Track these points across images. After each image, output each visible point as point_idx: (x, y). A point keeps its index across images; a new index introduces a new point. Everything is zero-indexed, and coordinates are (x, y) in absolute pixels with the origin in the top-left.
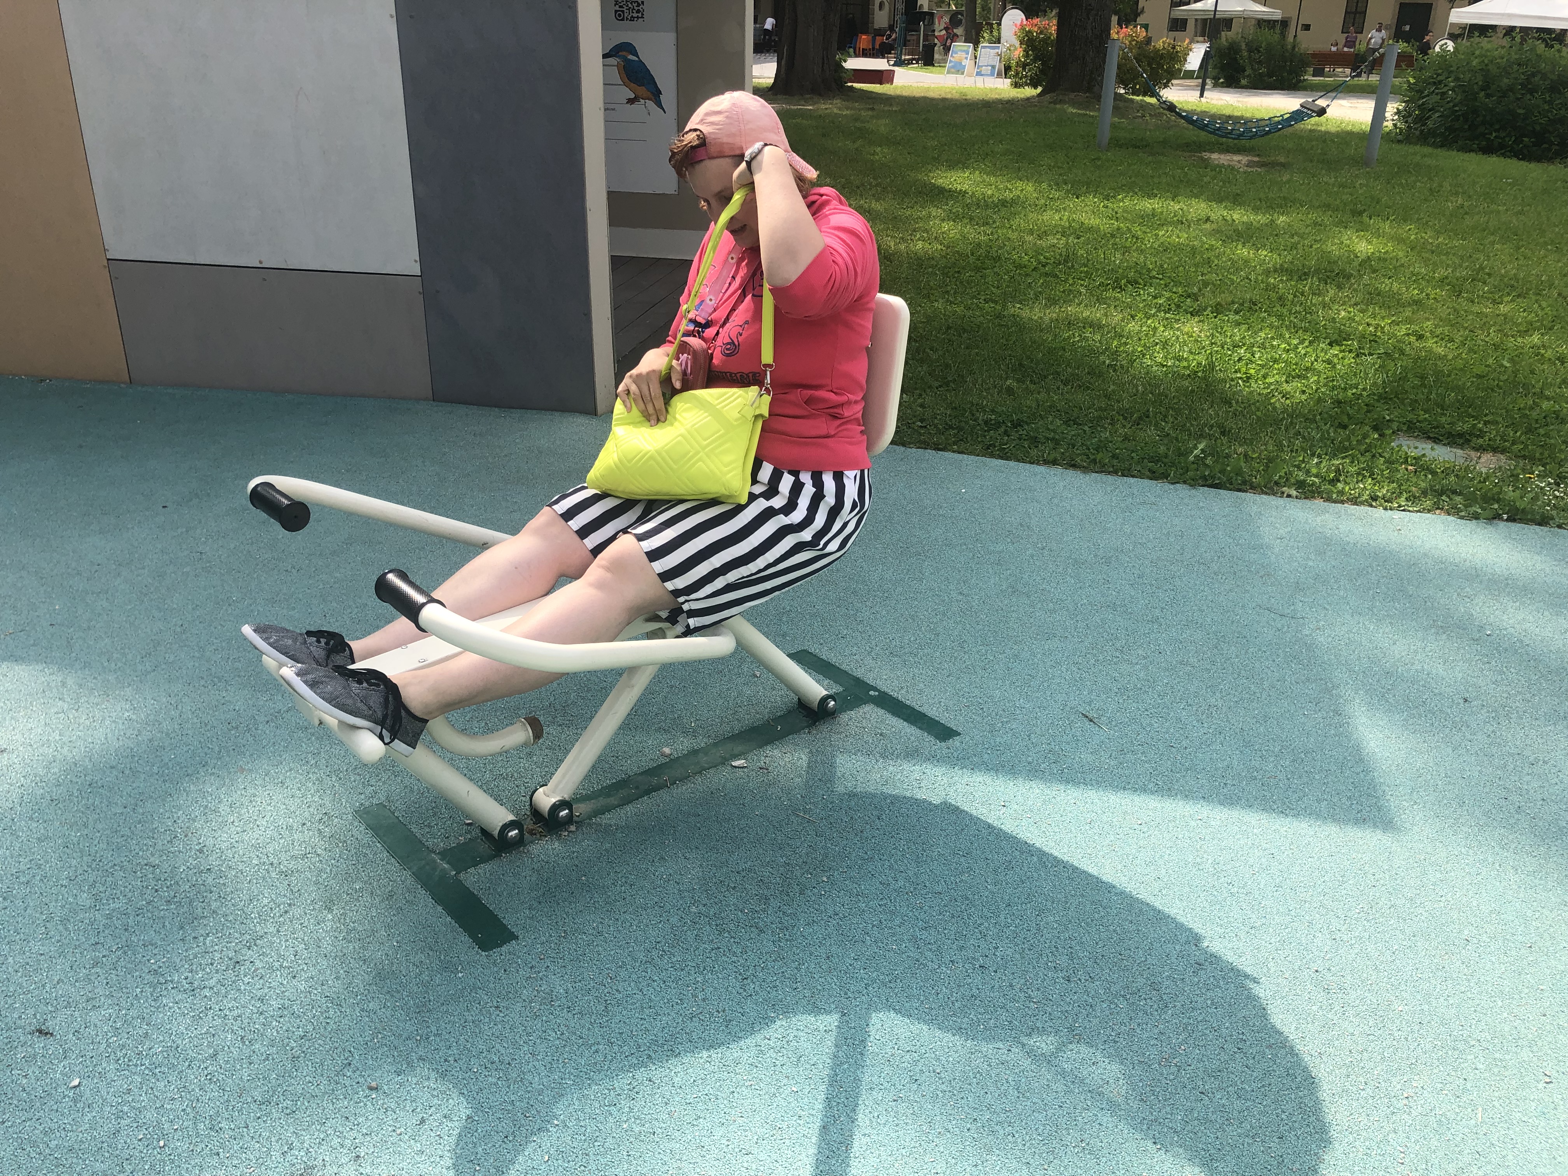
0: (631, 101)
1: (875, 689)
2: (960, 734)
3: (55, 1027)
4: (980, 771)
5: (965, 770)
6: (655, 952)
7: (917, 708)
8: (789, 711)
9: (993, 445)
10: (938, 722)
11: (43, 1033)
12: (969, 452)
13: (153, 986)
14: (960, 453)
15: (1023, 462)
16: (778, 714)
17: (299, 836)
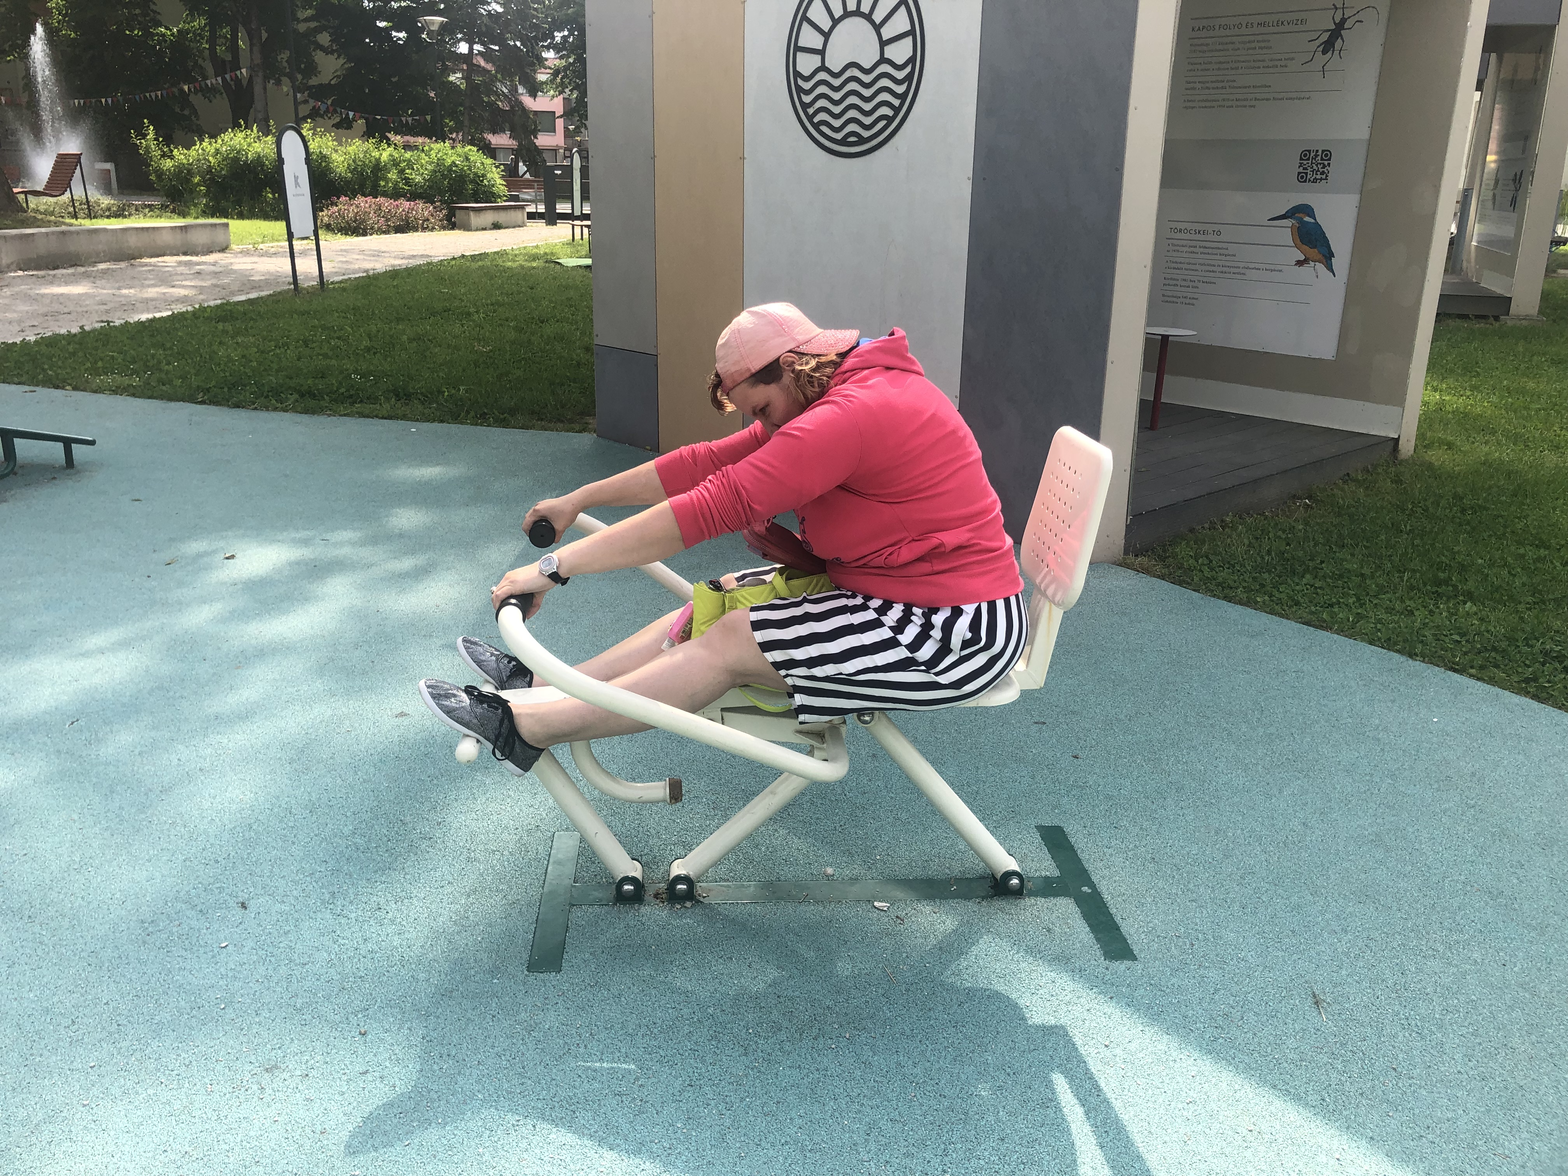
0: (1300, 263)
1: (1092, 885)
2: (1136, 959)
3: (252, 905)
4: (1118, 1003)
5: (1102, 996)
6: (643, 1030)
7: (1118, 919)
8: (982, 878)
9: (1535, 680)
10: (1125, 940)
11: (244, 906)
12: (1492, 681)
13: (323, 902)
14: (1478, 679)
15: (1560, 708)
16: (968, 876)
17: (505, 836)
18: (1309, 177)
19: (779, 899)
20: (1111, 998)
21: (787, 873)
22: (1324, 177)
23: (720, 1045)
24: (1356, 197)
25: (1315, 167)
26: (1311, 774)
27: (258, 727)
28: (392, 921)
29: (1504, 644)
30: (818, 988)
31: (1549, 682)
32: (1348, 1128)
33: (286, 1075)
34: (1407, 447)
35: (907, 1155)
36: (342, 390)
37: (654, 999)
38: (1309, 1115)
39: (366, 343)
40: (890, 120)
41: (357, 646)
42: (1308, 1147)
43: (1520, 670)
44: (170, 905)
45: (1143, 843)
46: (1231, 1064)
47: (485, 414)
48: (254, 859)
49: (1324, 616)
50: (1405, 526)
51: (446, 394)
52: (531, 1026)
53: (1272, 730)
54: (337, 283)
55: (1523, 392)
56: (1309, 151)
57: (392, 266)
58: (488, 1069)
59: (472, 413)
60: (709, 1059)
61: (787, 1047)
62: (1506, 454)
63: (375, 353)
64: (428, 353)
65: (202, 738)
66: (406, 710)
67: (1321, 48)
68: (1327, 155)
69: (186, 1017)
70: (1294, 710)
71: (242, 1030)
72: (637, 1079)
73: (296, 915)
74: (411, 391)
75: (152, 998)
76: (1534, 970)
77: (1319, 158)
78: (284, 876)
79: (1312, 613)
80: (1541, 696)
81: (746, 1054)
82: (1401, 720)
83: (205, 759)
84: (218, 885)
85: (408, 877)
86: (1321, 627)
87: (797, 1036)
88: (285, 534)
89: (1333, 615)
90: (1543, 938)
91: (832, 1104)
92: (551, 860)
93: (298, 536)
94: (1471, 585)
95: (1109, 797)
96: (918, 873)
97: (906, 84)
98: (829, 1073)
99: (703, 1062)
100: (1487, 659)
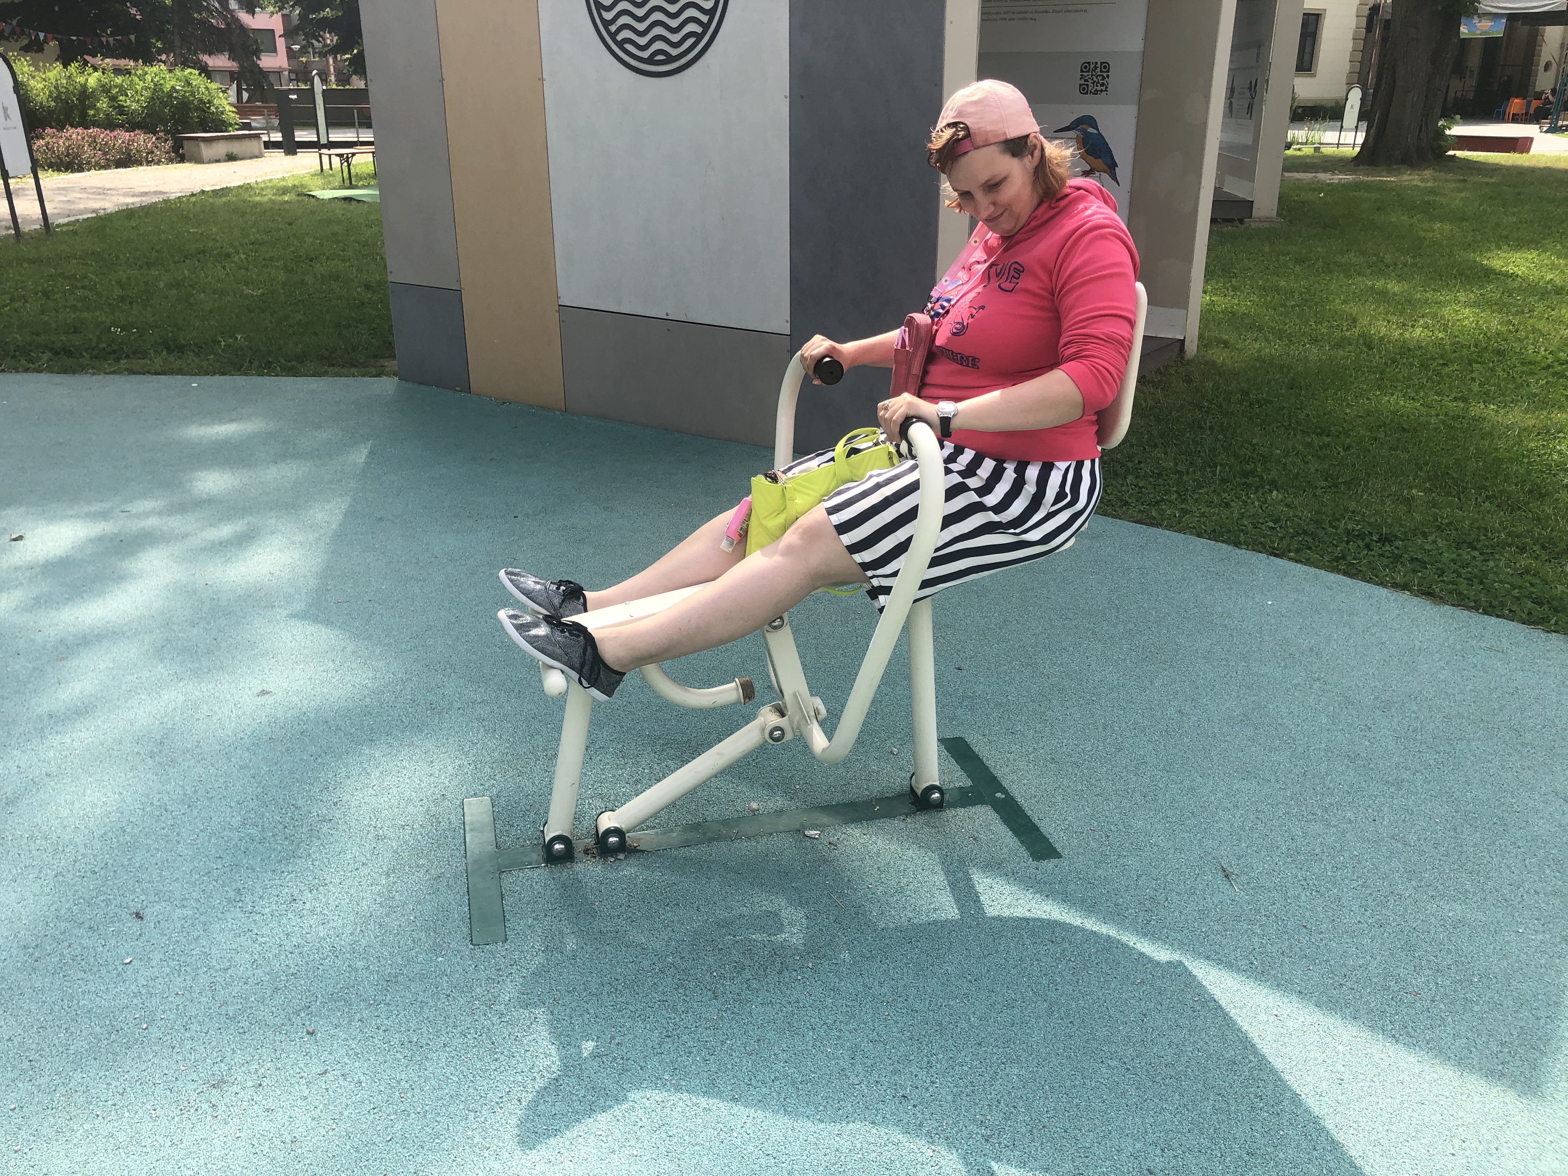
1: (1004, 791)
2: (1061, 857)
3: (148, 913)
4: (1054, 900)
5: (1038, 895)
6: (607, 988)
7: (1035, 820)
8: (900, 795)
9: (1344, 558)
10: (1047, 840)
11: (138, 916)
12: (1308, 562)
13: (229, 901)
14: (1297, 562)
15: (1368, 582)
16: (887, 795)
17: (410, 808)
18: (1090, 88)
19: (711, 840)
20: (1047, 896)
21: (713, 813)
22: (1104, 88)
23: (687, 992)
24: (1135, 108)
25: (1095, 79)
26: (1175, 664)
27: (104, 722)
28: (312, 912)
29: (1312, 528)
30: (771, 922)
31: (1355, 559)
32: (1278, 986)
33: (235, 1089)
34: (1192, 348)
35: (895, 1072)
36: (103, 345)
37: (610, 956)
38: (1243, 979)
39: (117, 292)
40: (699, 37)
41: (193, 624)
42: (1248, 1008)
43: (1329, 550)
44: (52, 925)
45: (1042, 745)
46: (1166, 943)
47: (271, 363)
48: (137, 865)
49: (1154, 514)
50: (1206, 424)
51: (223, 343)
52: (490, 1000)
53: (1131, 626)
54: (64, 225)
55: (1277, 290)
56: (1089, 63)
57: (124, 204)
58: (455, 1050)
59: (256, 363)
60: (681, 1008)
61: (754, 984)
62: (1275, 349)
63: (131, 303)
64: (192, 300)
65: (39, 740)
66: (266, 687)
68: (1106, 67)
69: (106, 1042)
70: (1146, 605)
71: (173, 1048)
72: (613, 1038)
73: (202, 918)
74: (183, 342)
75: (60, 1027)
76: (1400, 822)
77: (1099, 70)
78: (177, 879)
79: (1140, 511)
80: (1351, 572)
81: (716, 998)
82: (1240, 606)
83: (49, 763)
84: (102, 898)
85: (316, 863)
86: (1152, 525)
87: (761, 972)
88: (76, 508)
89: (1162, 512)
90: (1401, 792)
91: (811, 1033)
92: (467, 828)
93: (93, 509)
94: (1274, 474)
95: (999, 705)
96: (838, 798)
98: (801, 1004)
99: (675, 1010)
100: (1300, 542)
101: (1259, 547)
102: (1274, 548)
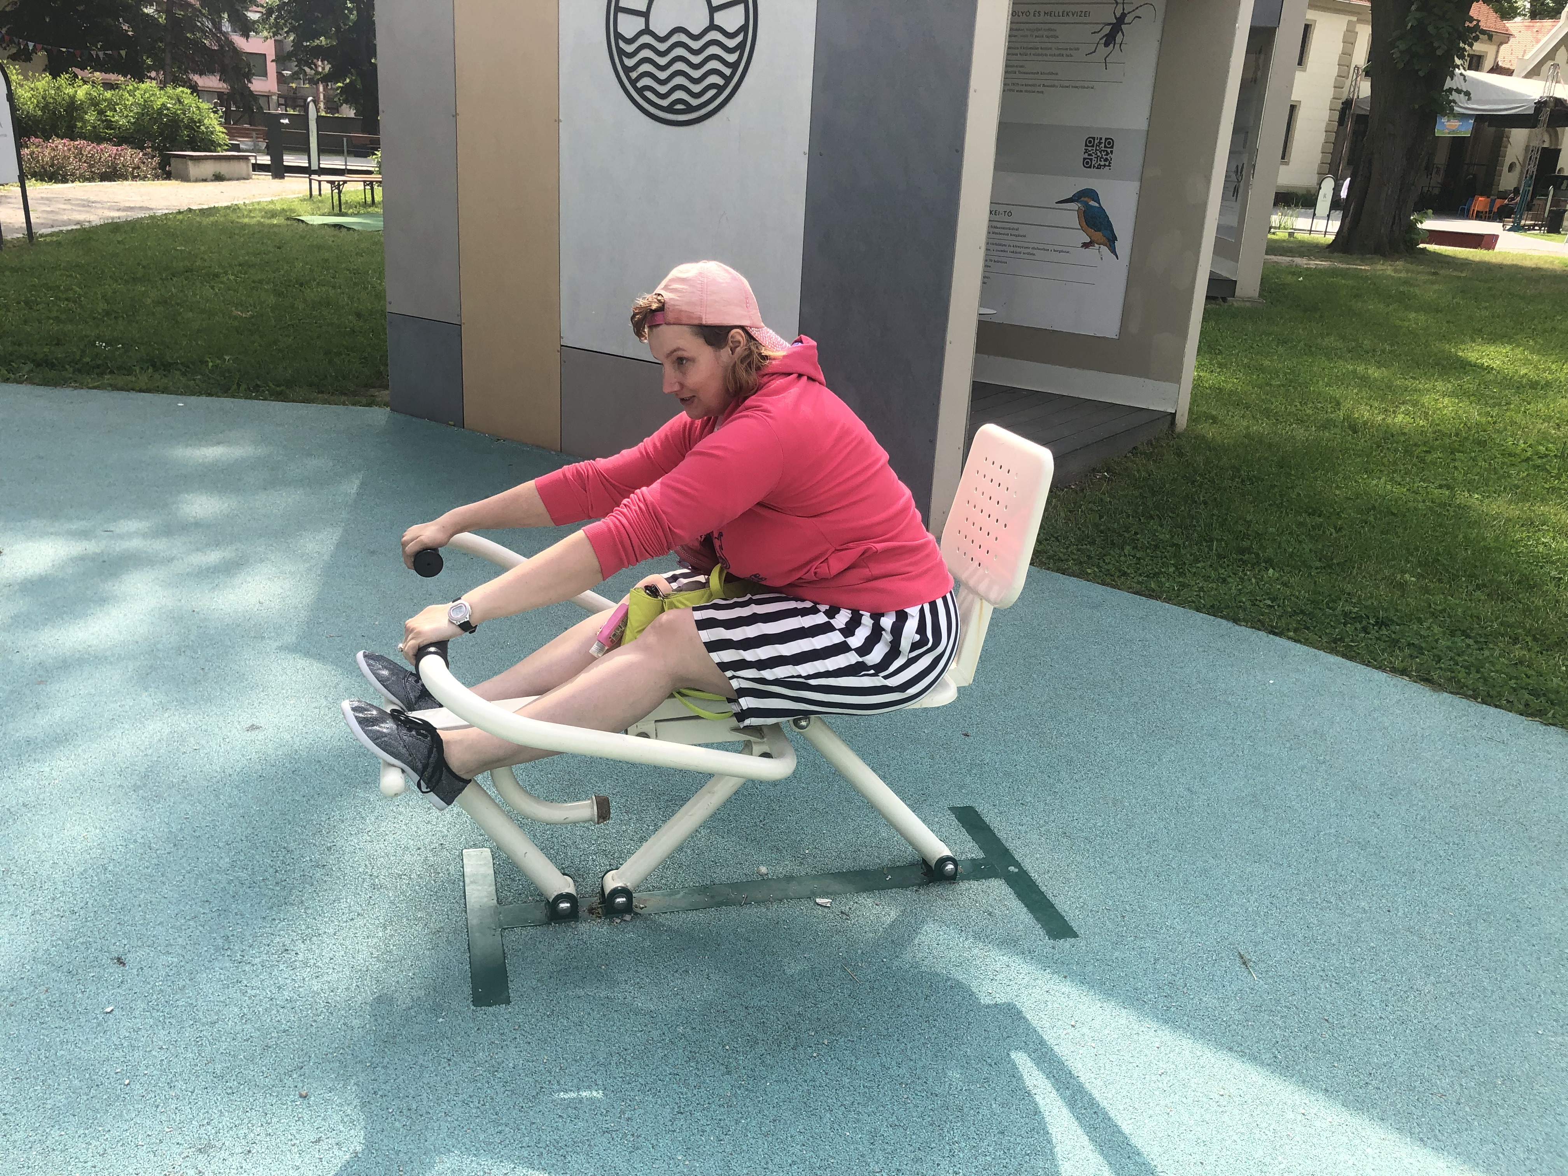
0: (1085, 245)
1: (1017, 865)
2: (1077, 936)
3: (129, 958)
4: (1072, 981)
5: (1056, 976)
6: (615, 1058)
7: (1050, 896)
8: (912, 865)
9: (1342, 640)
10: (1063, 917)
11: (120, 961)
12: (1307, 642)
13: (217, 949)
14: (1295, 641)
15: (1367, 665)
16: (898, 864)
17: (407, 858)
18: (1093, 163)
19: (719, 905)
20: (1065, 977)
21: (721, 875)
22: (1107, 163)
23: (699, 1066)
24: (1137, 184)
25: (1099, 154)
26: (1181, 740)
27: (84, 751)
28: (306, 964)
29: (1309, 608)
30: (784, 994)
31: (1352, 641)
32: (1304, 1082)
33: (223, 1154)
34: (1182, 421)
35: (917, 1160)
36: (87, 359)
37: (618, 1024)
38: (1268, 1073)
39: (102, 306)
40: (720, 89)
41: (180, 651)
42: (1275, 1105)
43: (1327, 631)
44: (28, 967)
45: (1052, 818)
46: (1187, 1031)
47: (258, 386)
48: (119, 906)
49: (1153, 586)
50: (1199, 498)
51: (210, 364)
52: (493, 1066)
53: (1135, 699)
54: (47, 235)
55: (1262, 369)
56: (1094, 138)
57: (113, 218)
58: (457, 1120)
59: (244, 386)
60: (692, 1082)
61: (769, 1060)
62: (1262, 427)
63: (116, 318)
64: (179, 318)
65: (16, 767)
66: (256, 722)
67: (1103, 41)
68: (1110, 143)
69: (85, 1098)
70: (1149, 678)
71: (157, 1107)
72: (623, 1112)
73: (188, 967)
74: (170, 361)
75: (36, 1078)
76: (1414, 914)
77: (1103, 145)
78: (161, 923)
79: (1138, 583)
80: (1349, 654)
81: (729, 1073)
82: (1243, 684)
83: (27, 793)
84: (81, 940)
85: (309, 911)
86: (1150, 596)
87: (775, 1047)
88: (57, 524)
89: (1161, 585)
90: (1413, 883)
91: (828, 1115)
92: (467, 880)
93: (74, 527)
94: (1270, 552)
95: (1007, 774)
96: (849, 865)
97: (737, 54)
98: (817, 1083)
99: (687, 1085)
100: (1298, 622)
101: (1258, 625)
102: (1272, 627)
